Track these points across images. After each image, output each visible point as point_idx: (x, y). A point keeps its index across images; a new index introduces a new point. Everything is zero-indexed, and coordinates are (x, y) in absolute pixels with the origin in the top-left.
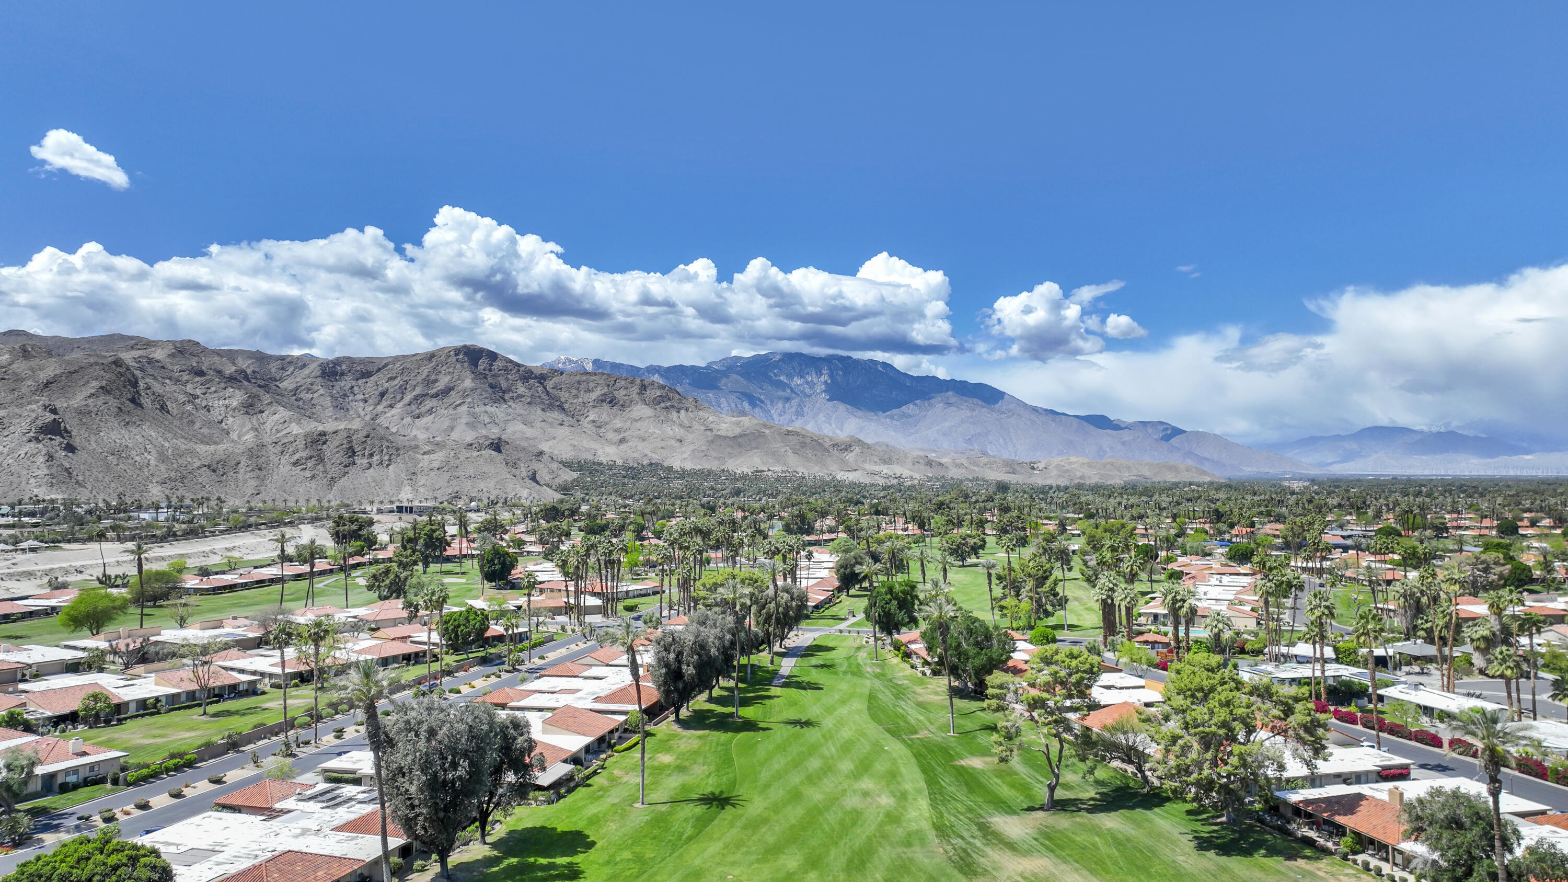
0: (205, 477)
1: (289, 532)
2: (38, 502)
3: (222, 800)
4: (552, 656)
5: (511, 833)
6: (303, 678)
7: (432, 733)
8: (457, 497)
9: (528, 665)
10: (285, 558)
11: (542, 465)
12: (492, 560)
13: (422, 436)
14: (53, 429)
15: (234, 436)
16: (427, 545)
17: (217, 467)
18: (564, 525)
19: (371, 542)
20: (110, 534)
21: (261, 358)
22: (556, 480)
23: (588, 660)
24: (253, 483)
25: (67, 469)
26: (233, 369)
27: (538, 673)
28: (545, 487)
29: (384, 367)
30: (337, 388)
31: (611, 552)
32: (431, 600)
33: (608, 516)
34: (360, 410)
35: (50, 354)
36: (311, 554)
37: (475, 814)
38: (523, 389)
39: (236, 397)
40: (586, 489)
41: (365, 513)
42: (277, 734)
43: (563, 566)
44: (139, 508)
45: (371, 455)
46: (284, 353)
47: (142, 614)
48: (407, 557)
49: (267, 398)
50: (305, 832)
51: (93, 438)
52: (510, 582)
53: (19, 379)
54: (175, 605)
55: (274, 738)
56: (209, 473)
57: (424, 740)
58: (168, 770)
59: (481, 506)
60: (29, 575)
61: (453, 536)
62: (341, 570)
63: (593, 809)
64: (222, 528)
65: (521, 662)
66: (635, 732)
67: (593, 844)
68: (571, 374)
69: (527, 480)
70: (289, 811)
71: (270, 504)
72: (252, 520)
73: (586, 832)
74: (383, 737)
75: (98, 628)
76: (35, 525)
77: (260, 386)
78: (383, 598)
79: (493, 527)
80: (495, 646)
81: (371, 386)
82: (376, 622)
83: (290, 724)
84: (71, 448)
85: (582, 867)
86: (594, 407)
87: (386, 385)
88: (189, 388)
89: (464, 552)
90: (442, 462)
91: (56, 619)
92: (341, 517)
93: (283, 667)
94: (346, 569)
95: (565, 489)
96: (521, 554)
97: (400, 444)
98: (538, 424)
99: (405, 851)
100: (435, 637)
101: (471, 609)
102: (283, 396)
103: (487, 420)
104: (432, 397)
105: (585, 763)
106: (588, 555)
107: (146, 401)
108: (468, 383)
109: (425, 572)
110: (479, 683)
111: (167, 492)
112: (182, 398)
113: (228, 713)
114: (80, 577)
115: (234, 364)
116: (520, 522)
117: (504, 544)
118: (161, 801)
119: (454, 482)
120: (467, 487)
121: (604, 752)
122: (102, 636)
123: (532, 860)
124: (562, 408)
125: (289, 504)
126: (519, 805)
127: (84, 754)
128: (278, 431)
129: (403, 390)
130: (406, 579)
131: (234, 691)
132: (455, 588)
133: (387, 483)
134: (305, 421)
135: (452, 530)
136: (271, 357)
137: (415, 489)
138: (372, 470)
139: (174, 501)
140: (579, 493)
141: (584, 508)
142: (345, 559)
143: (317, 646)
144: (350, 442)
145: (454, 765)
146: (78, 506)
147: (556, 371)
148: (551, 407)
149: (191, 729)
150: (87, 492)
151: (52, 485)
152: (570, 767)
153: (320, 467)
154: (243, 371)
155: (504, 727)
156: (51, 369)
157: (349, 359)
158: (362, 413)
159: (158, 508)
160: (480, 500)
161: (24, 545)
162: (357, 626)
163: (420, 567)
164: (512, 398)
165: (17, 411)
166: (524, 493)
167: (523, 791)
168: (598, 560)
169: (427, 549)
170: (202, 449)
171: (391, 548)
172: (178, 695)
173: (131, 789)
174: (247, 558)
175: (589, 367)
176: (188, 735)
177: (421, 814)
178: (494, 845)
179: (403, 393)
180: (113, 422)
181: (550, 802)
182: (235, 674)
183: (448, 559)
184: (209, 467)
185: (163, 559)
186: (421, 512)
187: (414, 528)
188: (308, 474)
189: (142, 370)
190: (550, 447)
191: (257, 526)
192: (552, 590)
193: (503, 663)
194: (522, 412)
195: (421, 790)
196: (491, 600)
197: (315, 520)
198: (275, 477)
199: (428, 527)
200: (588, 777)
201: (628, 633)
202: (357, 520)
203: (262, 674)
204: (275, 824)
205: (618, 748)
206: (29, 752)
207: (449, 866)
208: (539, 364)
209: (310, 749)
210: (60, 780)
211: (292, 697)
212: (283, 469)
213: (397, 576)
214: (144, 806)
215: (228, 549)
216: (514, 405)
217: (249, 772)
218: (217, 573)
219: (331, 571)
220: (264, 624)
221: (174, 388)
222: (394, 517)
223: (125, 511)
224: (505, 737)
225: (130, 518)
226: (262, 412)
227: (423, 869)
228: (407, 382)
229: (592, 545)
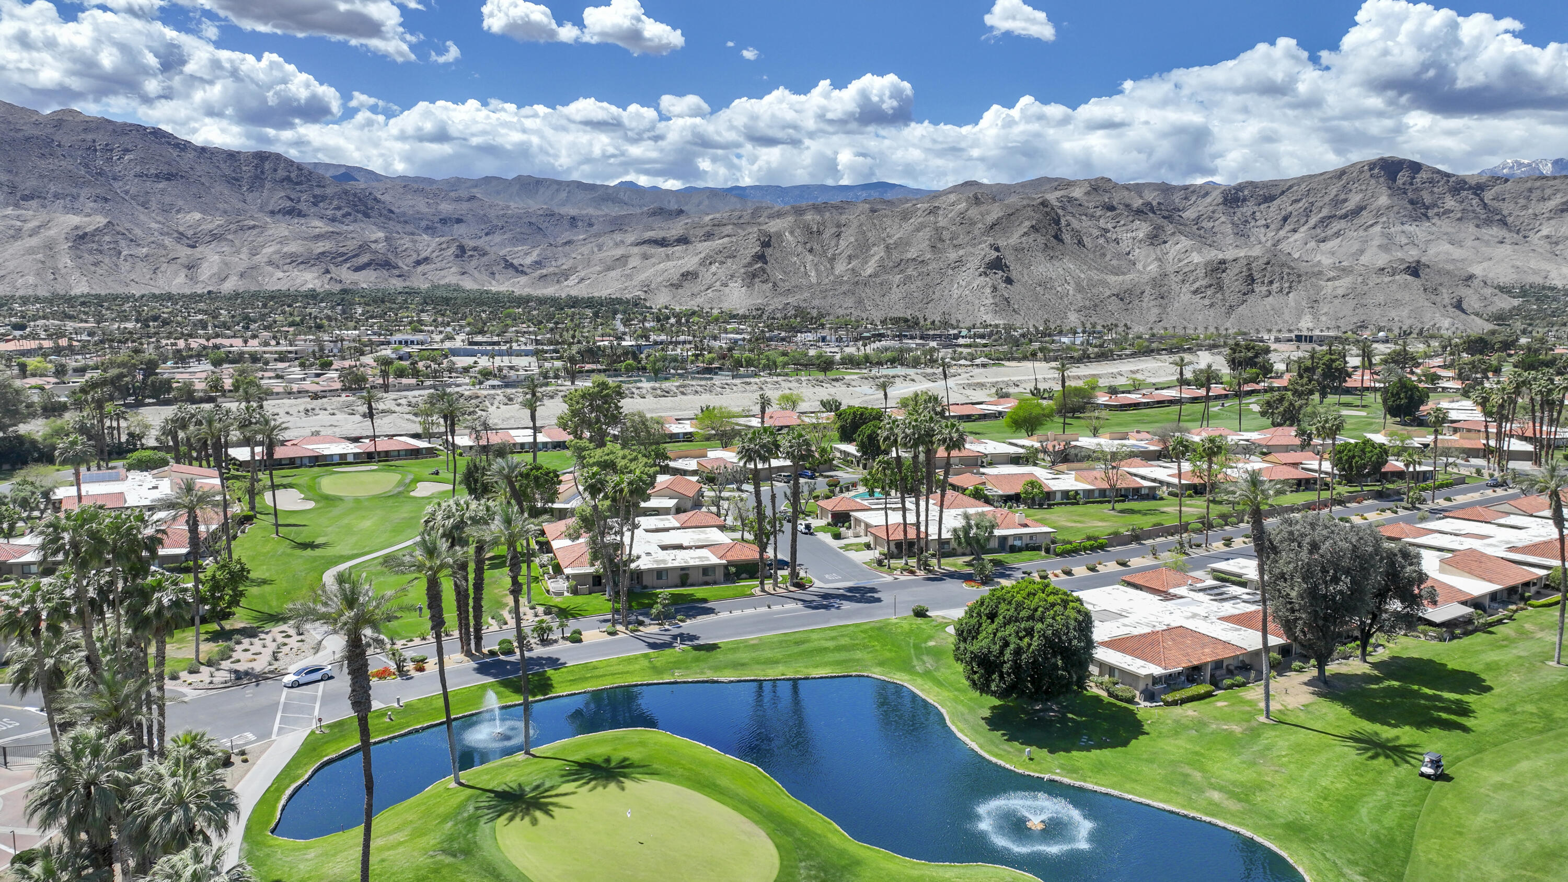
0: (1114, 305)
1: (1187, 357)
2: (986, 326)
3: (1127, 578)
4: (1460, 499)
5: (1394, 658)
6: (1197, 490)
7: (1314, 547)
8: (1363, 327)
9: (1430, 505)
10: (1183, 382)
11: (1471, 291)
12: (1398, 394)
13: (1327, 261)
14: (997, 265)
15: (1139, 266)
16: (1325, 375)
17: (1125, 297)
18: (1494, 359)
19: (1267, 370)
20: (1040, 355)
21: (1166, 189)
22: (1490, 308)
23: (1506, 507)
24: (1156, 311)
25: (1006, 299)
26: (1141, 201)
27: (1439, 513)
28: (1473, 316)
29: (1288, 189)
30: (1239, 214)
31: (1550, 391)
32: (1323, 427)
33: (1556, 351)
34: (1261, 236)
35: (994, 200)
36: (1207, 378)
37: (1357, 633)
38: (1453, 203)
39: (1142, 229)
40: (1530, 319)
41: (1262, 341)
42: (1172, 535)
43: (1483, 403)
44: (1061, 333)
45: (1271, 282)
46: (1188, 182)
47: (1064, 423)
48: (1302, 386)
49: (1170, 228)
50: (1194, 616)
51: (1025, 272)
52: (1418, 418)
53: (973, 223)
54: (1090, 418)
55: (1170, 538)
56: (1118, 301)
57: (1306, 551)
58: (1085, 549)
59: (1391, 336)
60: (982, 385)
61: (1356, 368)
62: (1236, 395)
63: (1493, 656)
64: (1128, 352)
65: (1423, 501)
66: (1558, 590)
67: (1489, 689)
68: (1520, 180)
69: (1450, 308)
70: (1182, 597)
71: (1171, 331)
72: (1154, 345)
73: (1483, 676)
74: (1267, 543)
75: (1032, 431)
76: (985, 346)
77: (1164, 217)
78: (1274, 425)
79: (1402, 359)
80: (1393, 482)
81: (1273, 211)
82: (1268, 446)
83: (1183, 528)
84: (1009, 281)
85: (1473, 707)
86: (1549, 219)
87: (1290, 209)
88: (1102, 223)
89: (1366, 384)
90: (1348, 288)
91: (1002, 422)
92: (1237, 344)
93: (1180, 478)
94: (1239, 395)
95: (1500, 318)
96: (1435, 390)
97: (1302, 271)
98: (1469, 243)
99: (1284, 650)
100: (1327, 466)
101: (1367, 442)
102: (1186, 225)
103: (1404, 240)
104: (1340, 218)
105: (1488, 610)
106: (1517, 391)
107: (1066, 237)
108: (1383, 200)
109: (1321, 402)
110: (1373, 517)
111: (1083, 319)
112: (1096, 232)
113: (1132, 512)
114: (1017, 390)
115: (1141, 197)
116: (1438, 355)
117: (1414, 378)
118: (1080, 571)
119: (1360, 311)
120: (1376, 315)
121: (1515, 603)
122: (1035, 437)
123: (1416, 687)
124: (1503, 223)
125: (1188, 331)
126: (1405, 635)
127: (1026, 526)
128: (1180, 261)
129: (1308, 213)
130: (1301, 407)
131: (1136, 494)
132: (1353, 421)
133: (1286, 311)
134: (1206, 249)
135: (1354, 361)
136: (1175, 187)
137: (1316, 317)
138: (1271, 298)
139: (1088, 326)
140: (1519, 323)
141: (1523, 341)
142: (1239, 384)
143: (1210, 462)
144: (1249, 269)
145: (1336, 580)
146: (1015, 330)
147: (1498, 178)
148: (1488, 222)
149: (1102, 520)
150: (1021, 318)
151: (996, 312)
152: (1469, 610)
153: (1219, 295)
154: (1149, 204)
155: (1391, 555)
156: (996, 212)
157: (1251, 183)
158: (1264, 239)
159: (1075, 333)
160: (1390, 330)
161: (978, 361)
162: (1249, 449)
163: (1316, 397)
164: (1437, 214)
165: (972, 250)
166: (1446, 323)
167: (1411, 622)
168: (1532, 399)
169: (1325, 379)
170: (1112, 279)
171: (1287, 377)
172: (1092, 491)
173: (1058, 559)
174: (1149, 380)
175: (1547, 170)
176: (1100, 524)
177: (1300, 618)
178: (1375, 665)
179: (1308, 216)
180: (1040, 256)
181: (1441, 639)
182: (1138, 479)
183: (1349, 391)
184: (1117, 296)
185: (1079, 378)
186: (1321, 341)
187: (1312, 357)
188: (1207, 302)
189: (1063, 208)
190: (1484, 270)
191: (1159, 351)
192: (1469, 430)
193: (1402, 500)
194: (1450, 230)
195: (1301, 596)
196: (1391, 435)
197: (1211, 347)
198: (1176, 305)
199: (1328, 356)
200: (1491, 625)
201: (1552, 477)
202: (1253, 348)
203: (1161, 482)
204: (1170, 604)
205: (1533, 602)
206: (990, 517)
207: (1327, 674)
208: (1476, 172)
209: (1201, 552)
210: (1010, 542)
211: (1186, 506)
212: (1184, 297)
213: (1291, 404)
214: (1068, 573)
215: (1132, 372)
216: (1438, 223)
217: (1148, 561)
218: (1123, 392)
219: (1226, 396)
220: (1163, 439)
221: (1090, 223)
222: (1291, 346)
223: (1050, 335)
224: (1392, 564)
225: (1053, 341)
226: (1165, 242)
227: (1300, 670)
228: (1312, 204)
229: (1523, 382)
